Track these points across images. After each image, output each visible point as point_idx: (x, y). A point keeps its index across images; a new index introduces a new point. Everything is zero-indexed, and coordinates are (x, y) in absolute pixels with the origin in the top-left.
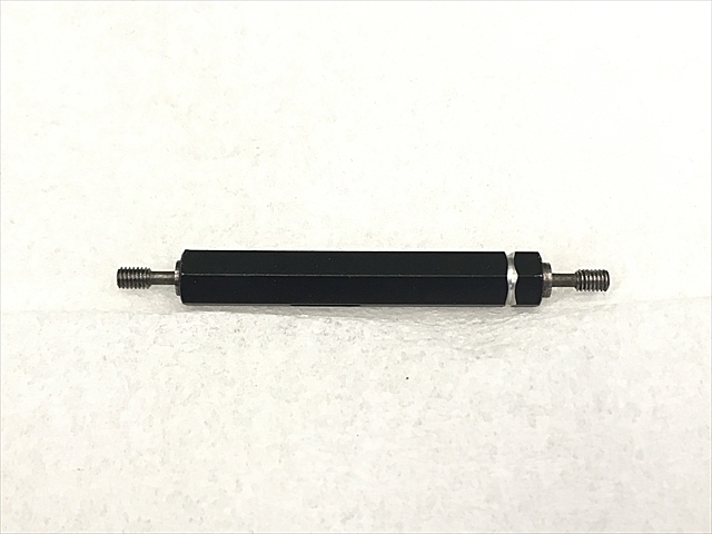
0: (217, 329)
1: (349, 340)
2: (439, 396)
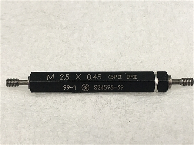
0: (56, 101)
1: (106, 104)
2: (140, 129)
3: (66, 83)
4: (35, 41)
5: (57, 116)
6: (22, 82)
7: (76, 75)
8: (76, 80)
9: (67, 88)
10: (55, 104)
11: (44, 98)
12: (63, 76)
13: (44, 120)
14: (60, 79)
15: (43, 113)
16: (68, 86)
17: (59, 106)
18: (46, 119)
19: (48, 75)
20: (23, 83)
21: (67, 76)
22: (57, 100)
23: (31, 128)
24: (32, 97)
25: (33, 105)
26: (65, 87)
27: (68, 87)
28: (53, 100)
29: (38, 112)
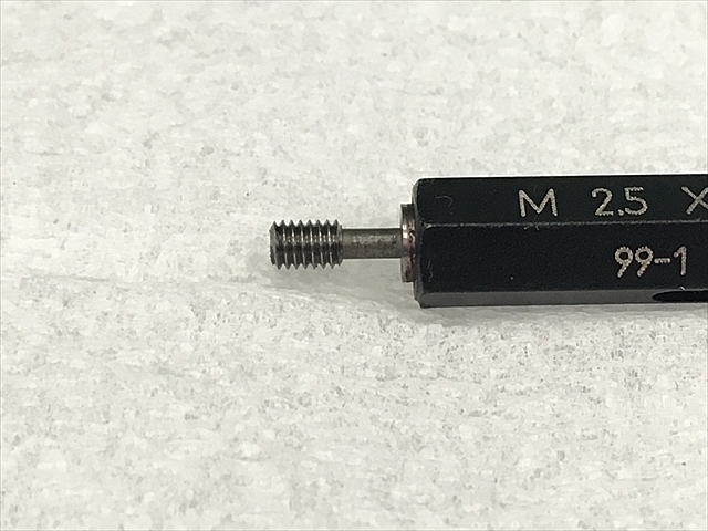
3: (634, 236)
4: (388, 52)
5: (595, 437)
6: (362, 240)
7: (686, 189)
8: (688, 217)
9: (635, 265)
10: (564, 367)
11: (493, 334)
12: (610, 194)
13: (527, 464)
14: (599, 212)
15: (510, 417)
16: (640, 250)
17: (592, 376)
18: (535, 457)
19: (522, 194)
20: (373, 246)
21: (632, 194)
22: (572, 343)
23: (468, 509)
24: (423, 329)
25: (439, 375)
26: (624, 258)
27: (644, 255)
28: (550, 345)
29: (476, 414)
